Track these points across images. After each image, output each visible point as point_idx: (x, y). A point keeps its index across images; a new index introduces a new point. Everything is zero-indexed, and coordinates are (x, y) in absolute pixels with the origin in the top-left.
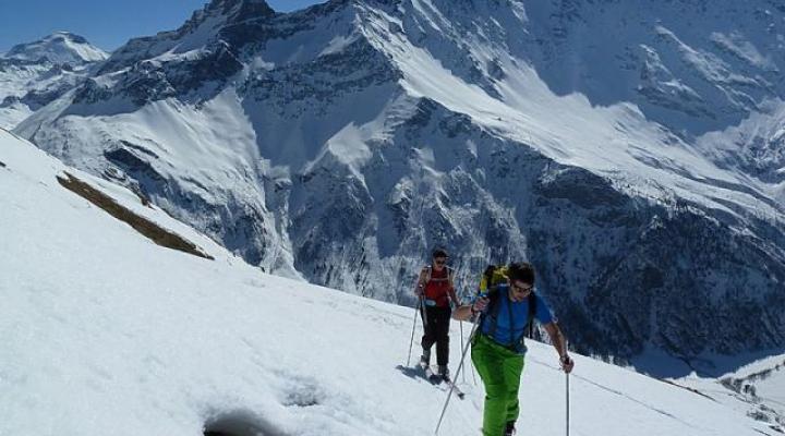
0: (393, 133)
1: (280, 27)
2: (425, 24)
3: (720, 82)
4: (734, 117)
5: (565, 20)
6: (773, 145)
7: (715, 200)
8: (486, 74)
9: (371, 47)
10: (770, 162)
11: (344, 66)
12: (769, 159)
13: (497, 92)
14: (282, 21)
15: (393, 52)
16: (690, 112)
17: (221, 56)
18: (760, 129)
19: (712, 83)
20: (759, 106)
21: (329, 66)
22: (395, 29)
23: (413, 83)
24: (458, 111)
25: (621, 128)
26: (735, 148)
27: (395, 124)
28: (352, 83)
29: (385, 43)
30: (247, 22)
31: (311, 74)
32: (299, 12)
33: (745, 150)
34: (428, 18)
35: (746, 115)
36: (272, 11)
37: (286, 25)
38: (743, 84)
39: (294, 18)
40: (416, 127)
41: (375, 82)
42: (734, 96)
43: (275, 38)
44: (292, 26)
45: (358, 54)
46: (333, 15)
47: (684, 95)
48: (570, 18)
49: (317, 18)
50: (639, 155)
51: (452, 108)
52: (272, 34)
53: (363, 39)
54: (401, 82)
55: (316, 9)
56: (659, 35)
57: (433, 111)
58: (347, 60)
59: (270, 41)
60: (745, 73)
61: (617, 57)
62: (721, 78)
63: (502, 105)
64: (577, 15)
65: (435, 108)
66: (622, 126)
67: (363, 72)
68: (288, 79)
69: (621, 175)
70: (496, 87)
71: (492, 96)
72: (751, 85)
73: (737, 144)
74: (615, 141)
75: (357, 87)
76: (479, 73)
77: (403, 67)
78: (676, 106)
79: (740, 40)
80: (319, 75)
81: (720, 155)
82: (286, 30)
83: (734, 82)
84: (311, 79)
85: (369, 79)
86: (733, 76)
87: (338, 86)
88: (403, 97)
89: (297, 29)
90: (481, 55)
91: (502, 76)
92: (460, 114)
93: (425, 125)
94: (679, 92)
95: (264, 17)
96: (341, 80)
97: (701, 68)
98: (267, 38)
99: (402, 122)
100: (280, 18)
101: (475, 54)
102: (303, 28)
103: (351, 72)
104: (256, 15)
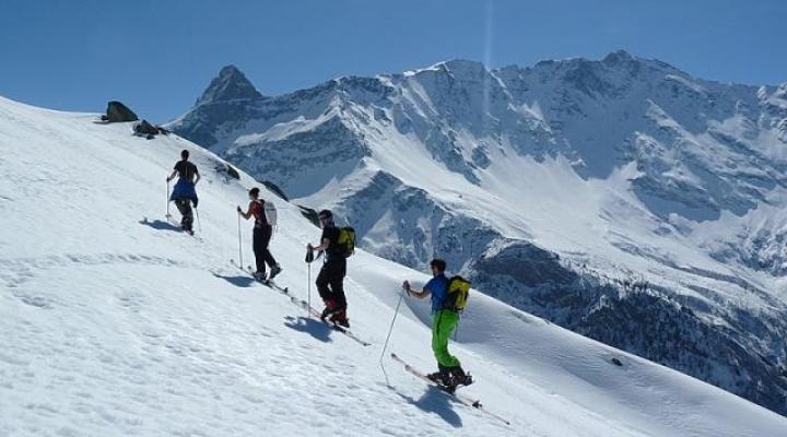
0: (341, 204)
1: (264, 109)
2: (411, 111)
3: (724, 174)
4: (741, 208)
5: (564, 114)
6: (780, 238)
7: (691, 287)
8: (467, 158)
9: (342, 125)
10: (775, 257)
11: (314, 142)
12: (774, 252)
13: (474, 176)
14: (267, 104)
15: (367, 132)
16: (687, 203)
17: (193, 131)
18: (767, 223)
19: (714, 175)
20: (767, 199)
21: (298, 143)
22: (381, 116)
23: (379, 160)
24: (415, 186)
25: (605, 215)
26: (736, 240)
27: (346, 195)
28: (317, 159)
29: (362, 126)
30: (230, 102)
31: (280, 150)
32: (286, 95)
33: (748, 243)
34: (415, 106)
35: (755, 207)
36: (259, 94)
37: (271, 108)
38: (750, 176)
39: (280, 102)
40: (366, 199)
41: (341, 158)
42: (741, 189)
43: (257, 118)
44: (277, 109)
45: (328, 132)
46: (317, 99)
47: (683, 186)
48: (569, 111)
49: (302, 102)
50: (616, 241)
51: (408, 182)
52: (255, 115)
53: (336, 119)
54: (365, 159)
55: (302, 94)
56: (662, 128)
57: (389, 185)
58: (317, 137)
59: (252, 121)
60: (753, 164)
61: (616, 149)
62: (726, 170)
64: (579, 110)
65: (392, 183)
66: (607, 213)
67: (332, 148)
68: (257, 154)
69: (585, 257)
70: (475, 172)
71: (470, 180)
72: (761, 178)
73: (739, 236)
74: (594, 228)
75: (321, 164)
76: (459, 158)
77: (372, 145)
78: (674, 197)
79: (751, 133)
80: (287, 151)
81: (717, 248)
82: (270, 112)
83: (741, 175)
84: (278, 155)
85: (335, 155)
86: (740, 169)
87: (303, 161)
88: (363, 171)
89: (281, 112)
90: (467, 144)
91: (485, 163)
92: (415, 189)
93: (377, 198)
94: (677, 182)
95: (249, 99)
96: (307, 156)
97: (704, 160)
98: (249, 118)
99: (353, 193)
100: (266, 101)
101: (459, 141)
102: (286, 111)
103: (319, 149)
104: (241, 95)
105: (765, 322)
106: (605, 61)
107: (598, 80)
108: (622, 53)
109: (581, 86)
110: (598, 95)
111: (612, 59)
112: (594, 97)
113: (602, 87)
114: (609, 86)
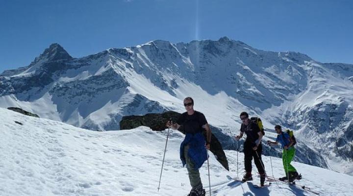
0: (122, 110)
1: (74, 64)
2: (142, 64)
3: (271, 89)
4: (278, 103)
5: (205, 64)
6: (294, 114)
7: (270, 138)
8: (169, 85)
9: (115, 72)
10: (294, 122)
11: (102, 80)
12: (293, 120)
13: (174, 93)
14: (75, 62)
15: (126, 75)
16: (259, 101)
17: (42, 76)
18: (288, 108)
19: (268, 89)
20: (287, 98)
21: (94, 81)
22: (129, 66)
23: (134, 88)
24: (153, 100)
25: (229, 108)
26: (278, 116)
27: (123, 106)
28: (105, 88)
29: (123, 72)
30: (58, 61)
31: (86, 84)
32: (84, 57)
33: (283, 117)
34: (144, 62)
35: (283, 102)
36: (71, 57)
37: (77, 63)
38: (280, 89)
39: (81, 61)
40: (133, 107)
41: (116, 88)
42: (277, 94)
43: (71, 68)
44: (80, 64)
45: (109, 76)
46: (99, 59)
47: (256, 94)
48: (207, 63)
49: (92, 60)
50: (236, 119)
51: (151, 99)
52: (70, 67)
53: (112, 69)
54: (128, 88)
55: (92, 57)
56: (245, 70)
57: (141, 100)
58: (103, 78)
59: (69, 70)
60: (280, 84)
61: (227, 79)
62: (271, 87)
63: (176, 99)
64: (210, 62)
65: (143, 99)
66: (230, 107)
67: (111, 83)
68: (75, 87)
69: (228, 128)
70: (173, 91)
71: (171, 95)
72: (283, 90)
73: (280, 114)
74: (227, 114)
75: (108, 90)
76: (166, 85)
77: (130, 81)
78: (253, 99)
79: (277, 71)
80: (90, 85)
81: (272, 119)
82: (78, 65)
83: (276, 89)
84: (86, 87)
85: (113, 86)
86: (276, 86)
87: (98, 90)
88: (128, 94)
89: (82, 65)
90: (168, 78)
91: (177, 86)
92: (154, 101)
93: (137, 106)
94: (253, 92)
95: (66, 59)
96: (100, 87)
97: (263, 83)
98: (68, 69)
99: (127, 105)
100: (74, 60)
101: (165, 77)
102: (85, 65)
103: (105, 83)
104: (62, 58)
105: (299, 150)
106: (219, 41)
107: (216, 49)
108: (225, 38)
109: (210, 52)
110: (217, 55)
111: (222, 40)
112: (216, 57)
113: (219, 52)
114: (221, 52)
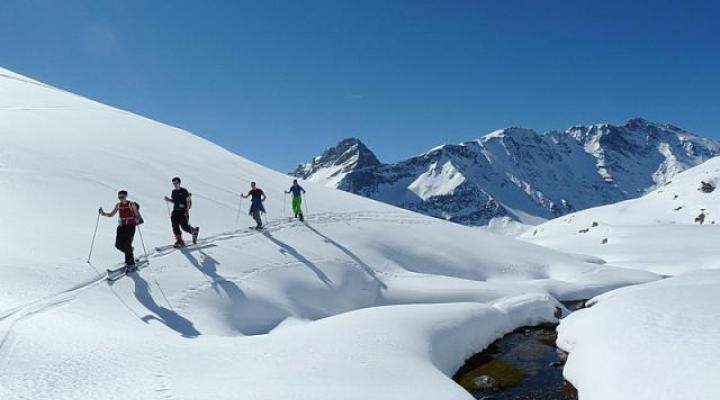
1: (386, 175)
11: (454, 203)
14: (387, 170)
30: (362, 169)
36: (378, 162)
37: (392, 174)
39: (397, 169)
43: (384, 183)
44: (396, 174)
45: (464, 195)
52: (382, 180)
55: (414, 161)
58: (455, 198)
59: (381, 186)
67: (473, 209)
82: (392, 177)
89: (401, 176)
95: (374, 167)
98: (378, 183)
100: (384, 168)
102: (405, 176)
103: (460, 209)
104: (369, 164)
106: (627, 126)
107: (626, 142)
108: (640, 120)
109: (615, 147)
110: (630, 154)
111: (634, 125)
112: (628, 157)
113: (632, 148)
114: (636, 146)
